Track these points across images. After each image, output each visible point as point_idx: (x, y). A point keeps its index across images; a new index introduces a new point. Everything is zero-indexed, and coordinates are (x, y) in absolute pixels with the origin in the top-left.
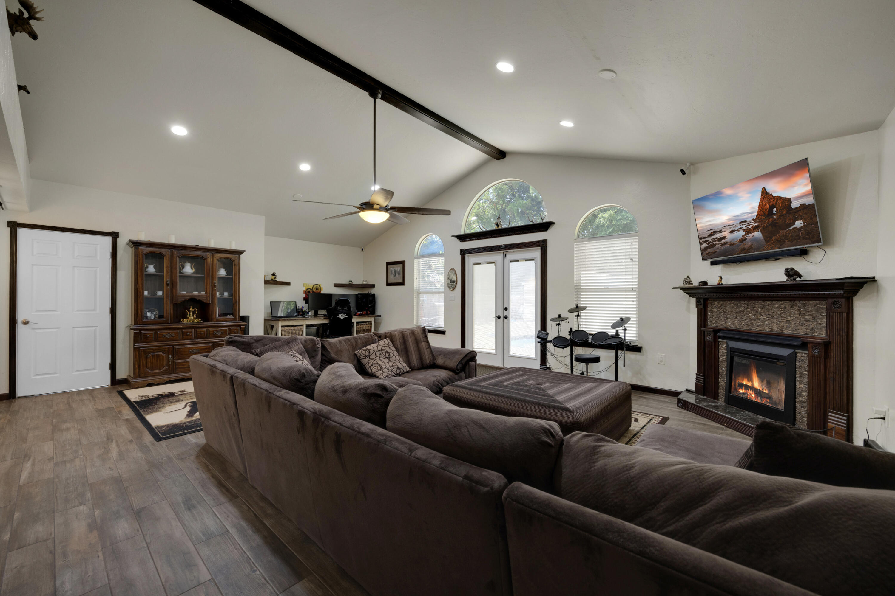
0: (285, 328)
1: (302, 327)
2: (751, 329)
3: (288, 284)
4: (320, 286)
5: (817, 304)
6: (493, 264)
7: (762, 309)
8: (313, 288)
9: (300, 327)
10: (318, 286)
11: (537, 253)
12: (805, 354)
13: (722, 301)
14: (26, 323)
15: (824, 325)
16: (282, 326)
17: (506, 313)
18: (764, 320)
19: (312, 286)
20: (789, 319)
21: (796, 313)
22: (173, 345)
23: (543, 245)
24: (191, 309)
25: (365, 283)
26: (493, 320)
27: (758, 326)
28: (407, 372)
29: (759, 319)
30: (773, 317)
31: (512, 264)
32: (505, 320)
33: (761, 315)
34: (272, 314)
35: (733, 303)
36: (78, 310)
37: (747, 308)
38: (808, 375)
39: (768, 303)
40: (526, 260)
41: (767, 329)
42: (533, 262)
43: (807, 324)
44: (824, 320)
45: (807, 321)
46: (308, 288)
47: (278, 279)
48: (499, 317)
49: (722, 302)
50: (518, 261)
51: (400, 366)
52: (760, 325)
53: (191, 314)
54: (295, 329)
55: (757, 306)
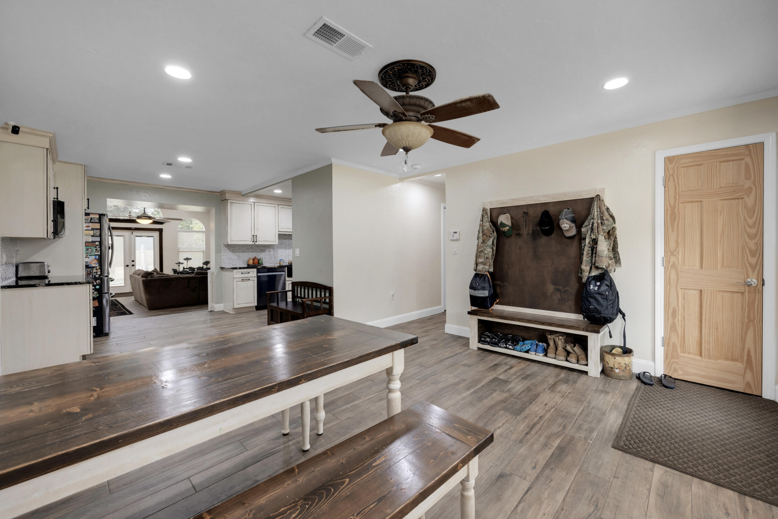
6: (123, 237)
11: (157, 234)
17: (133, 263)
23: (161, 231)
26: (123, 268)
31: (137, 238)
32: (133, 267)
40: (147, 237)
42: (153, 238)
48: (127, 266)
50: (142, 236)
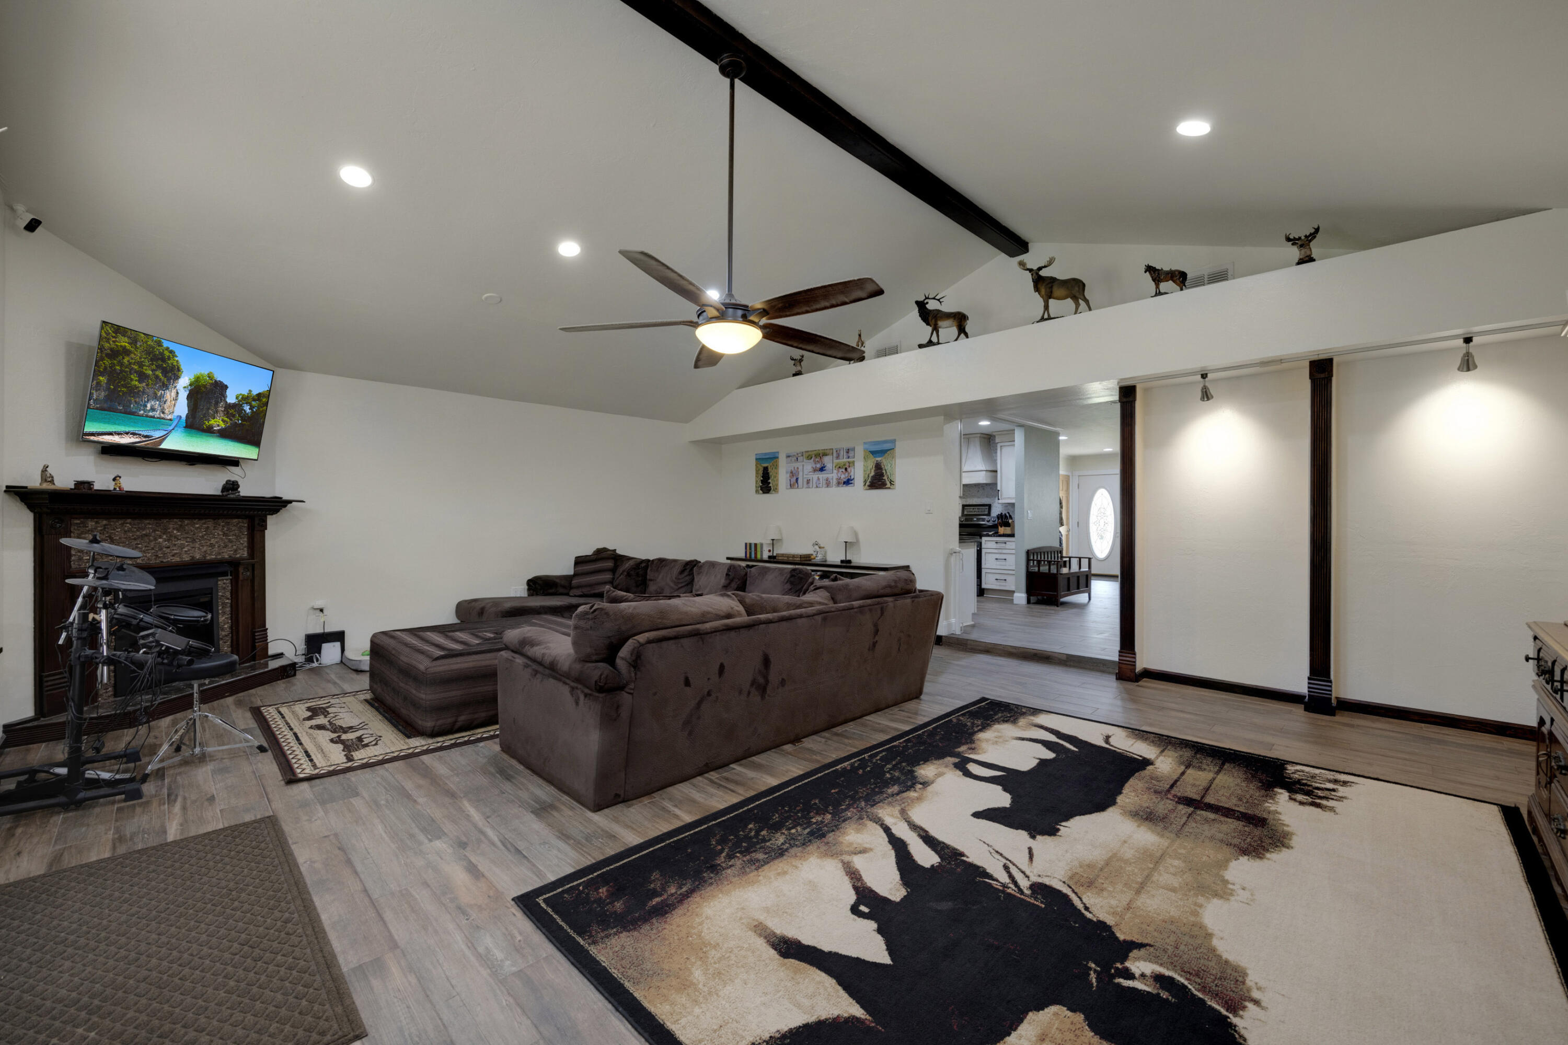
2: (162, 562)
5: (239, 522)
7: (178, 530)
12: (226, 580)
13: (106, 519)
15: (246, 544)
18: (182, 546)
20: (213, 541)
21: (220, 533)
27: (173, 556)
29: (175, 545)
30: (194, 541)
33: (178, 539)
35: (130, 524)
37: (154, 531)
38: (231, 604)
39: (186, 522)
41: (186, 558)
43: (230, 545)
44: (246, 539)
45: (230, 541)
49: (105, 522)
52: (176, 553)
55: (171, 526)
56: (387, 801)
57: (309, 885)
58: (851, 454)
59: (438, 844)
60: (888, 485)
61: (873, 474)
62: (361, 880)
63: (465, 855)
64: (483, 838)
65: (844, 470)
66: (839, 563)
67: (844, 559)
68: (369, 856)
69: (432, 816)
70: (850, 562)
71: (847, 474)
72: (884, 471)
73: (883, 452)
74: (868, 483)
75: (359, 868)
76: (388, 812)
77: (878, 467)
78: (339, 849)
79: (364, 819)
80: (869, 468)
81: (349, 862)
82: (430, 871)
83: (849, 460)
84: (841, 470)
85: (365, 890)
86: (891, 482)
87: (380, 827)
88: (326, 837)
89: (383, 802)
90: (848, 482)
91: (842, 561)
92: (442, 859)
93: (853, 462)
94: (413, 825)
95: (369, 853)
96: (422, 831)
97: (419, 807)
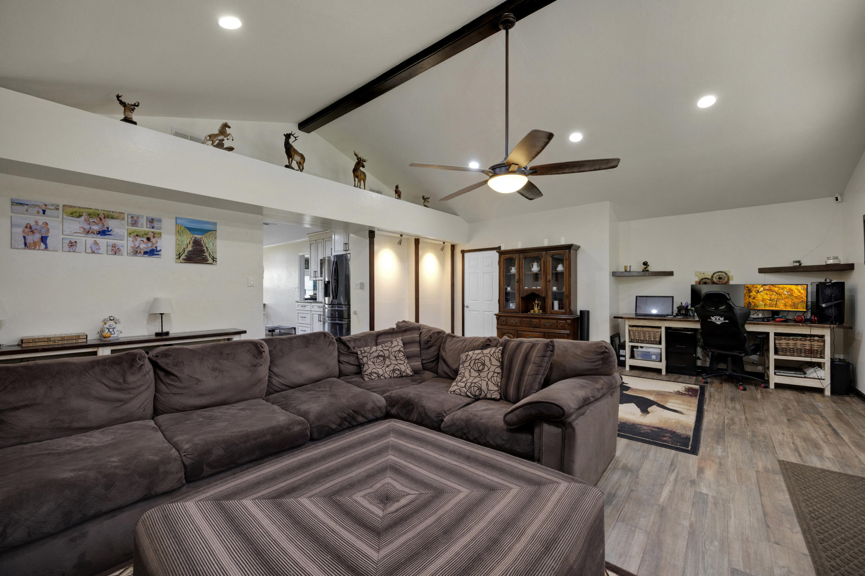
0: (634, 328)
1: (659, 330)
3: (671, 274)
4: (726, 274)
8: (712, 277)
9: (656, 330)
10: (724, 274)
14: (467, 307)
16: (630, 326)
19: (711, 274)
22: (518, 331)
24: (536, 302)
25: (831, 262)
28: (494, 399)
34: (636, 311)
36: (486, 301)
46: (703, 277)
47: (652, 268)
51: (484, 387)
53: (536, 306)
54: (648, 331)
56: (712, 541)
57: (795, 516)
58: (155, 224)
59: (704, 491)
60: (210, 261)
61: (190, 248)
62: (761, 501)
63: (697, 477)
64: (679, 479)
65: (145, 240)
66: (154, 337)
67: (160, 331)
68: (750, 509)
69: (691, 507)
70: (167, 333)
71: (150, 245)
72: (205, 248)
73: (204, 232)
74: (183, 257)
75: (760, 507)
76: (718, 531)
77: (197, 243)
78: (769, 527)
79: (740, 538)
80: (185, 243)
81: (765, 514)
82: (720, 483)
83: (152, 230)
84: (139, 239)
85: (761, 495)
86: (214, 259)
87: (732, 523)
88: (778, 544)
89: (716, 543)
90: (153, 252)
91: (157, 334)
92: (710, 483)
93: (160, 234)
94: (708, 509)
95: (750, 511)
96: (707, 502)
97: (693, 519)
